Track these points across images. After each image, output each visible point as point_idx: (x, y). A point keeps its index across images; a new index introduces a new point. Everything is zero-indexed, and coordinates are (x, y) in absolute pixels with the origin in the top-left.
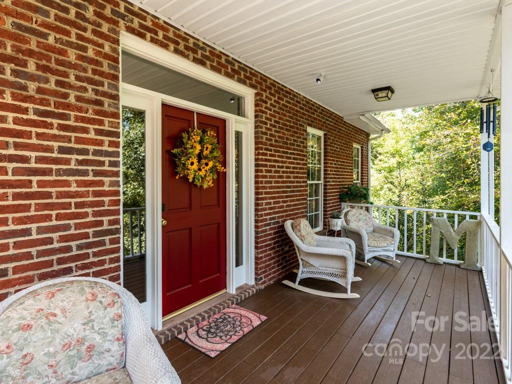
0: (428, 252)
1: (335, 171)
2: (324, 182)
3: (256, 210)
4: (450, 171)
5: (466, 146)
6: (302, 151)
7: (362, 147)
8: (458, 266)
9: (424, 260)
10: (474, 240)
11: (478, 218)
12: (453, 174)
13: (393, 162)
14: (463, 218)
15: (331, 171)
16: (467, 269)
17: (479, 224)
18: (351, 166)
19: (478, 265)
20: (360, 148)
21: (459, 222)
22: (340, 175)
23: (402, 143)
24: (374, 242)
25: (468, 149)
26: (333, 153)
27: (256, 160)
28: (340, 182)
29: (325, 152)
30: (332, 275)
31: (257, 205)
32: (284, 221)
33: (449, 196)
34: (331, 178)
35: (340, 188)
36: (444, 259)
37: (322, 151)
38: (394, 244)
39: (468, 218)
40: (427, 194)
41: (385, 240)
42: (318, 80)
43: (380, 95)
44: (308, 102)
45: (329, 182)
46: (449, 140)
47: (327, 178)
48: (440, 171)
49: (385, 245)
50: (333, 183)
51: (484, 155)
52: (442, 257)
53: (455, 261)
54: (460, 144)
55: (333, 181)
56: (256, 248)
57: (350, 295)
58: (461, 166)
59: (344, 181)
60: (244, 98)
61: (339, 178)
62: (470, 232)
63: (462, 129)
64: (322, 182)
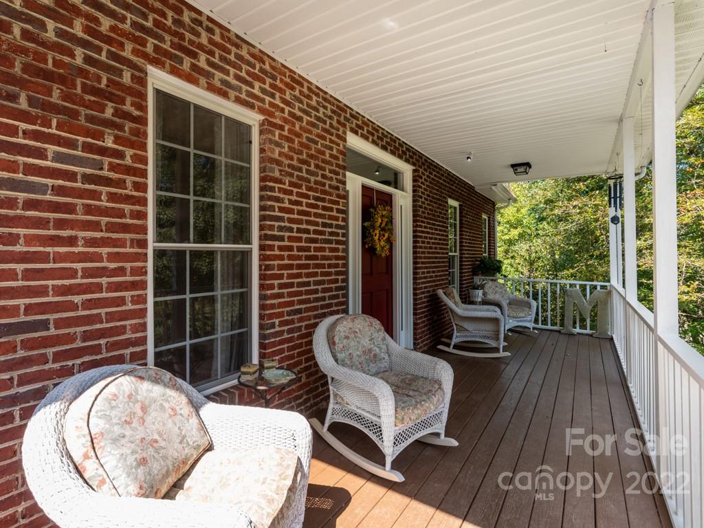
0: (562, 325)
1: (469, 243)
2: (460, 254)
3: (415, 279)
4: (577, 244)
5: (595, 217)
6: (445, 223)
7: (489, 218)
8: (591, 335)
9: (559, 332)
10: (605, 309)
11: (608, 288)
12: (580, 247)
13: (515, 233)
14: (595, 287)
15: (466, 243)
16: (599, 338)
17: (610, 293)
18: (481, 238)
19: (609, 333)
20: (487, 218)
21: (591, 293)
22: (473, 247)
23: (524, 211)
24: (513, 312)
25: (597, 220)
26: (467, 225)
27: (414, 231)
28: (472, 254)
29: (461, 223)
30: (484, 337)
31: (415, 273)
32: (434, 291)
33: (579, 269)
34: (466, 250)
35: (472, 261)
36: (578, 330)
37: (458, 222)
38: (530, 315)
39: (599, 288)
40: (557, 267)
41: (523, 311)
42: (468, 158)
43: (519, 170)
44: (449, 173)
45: (464, 254)
46: (578, 211)
47: (463, 250)
48: (567, 244)
49: (523, 315)
50: (467, 256)
51: (612, 227)
52: (575, 328)
53: (588, 331)
54: (589, 216)
55: (468, 254)
56: (415, 314)
57: (502, 354)
58: (589, 239)
59: (475, 254)
60: (403, 174)
61: (471, 251)
62: (601, 301)
63: (591, 200)
64: (457, 254)
